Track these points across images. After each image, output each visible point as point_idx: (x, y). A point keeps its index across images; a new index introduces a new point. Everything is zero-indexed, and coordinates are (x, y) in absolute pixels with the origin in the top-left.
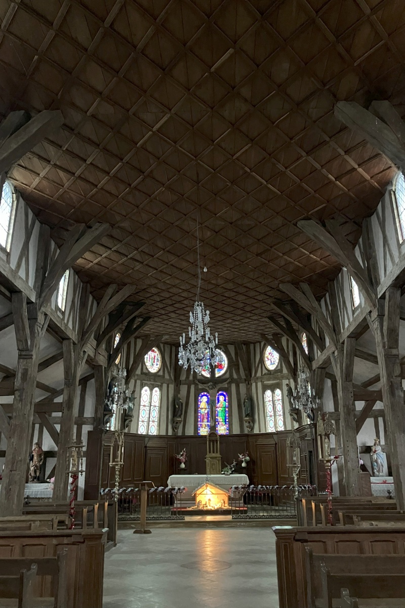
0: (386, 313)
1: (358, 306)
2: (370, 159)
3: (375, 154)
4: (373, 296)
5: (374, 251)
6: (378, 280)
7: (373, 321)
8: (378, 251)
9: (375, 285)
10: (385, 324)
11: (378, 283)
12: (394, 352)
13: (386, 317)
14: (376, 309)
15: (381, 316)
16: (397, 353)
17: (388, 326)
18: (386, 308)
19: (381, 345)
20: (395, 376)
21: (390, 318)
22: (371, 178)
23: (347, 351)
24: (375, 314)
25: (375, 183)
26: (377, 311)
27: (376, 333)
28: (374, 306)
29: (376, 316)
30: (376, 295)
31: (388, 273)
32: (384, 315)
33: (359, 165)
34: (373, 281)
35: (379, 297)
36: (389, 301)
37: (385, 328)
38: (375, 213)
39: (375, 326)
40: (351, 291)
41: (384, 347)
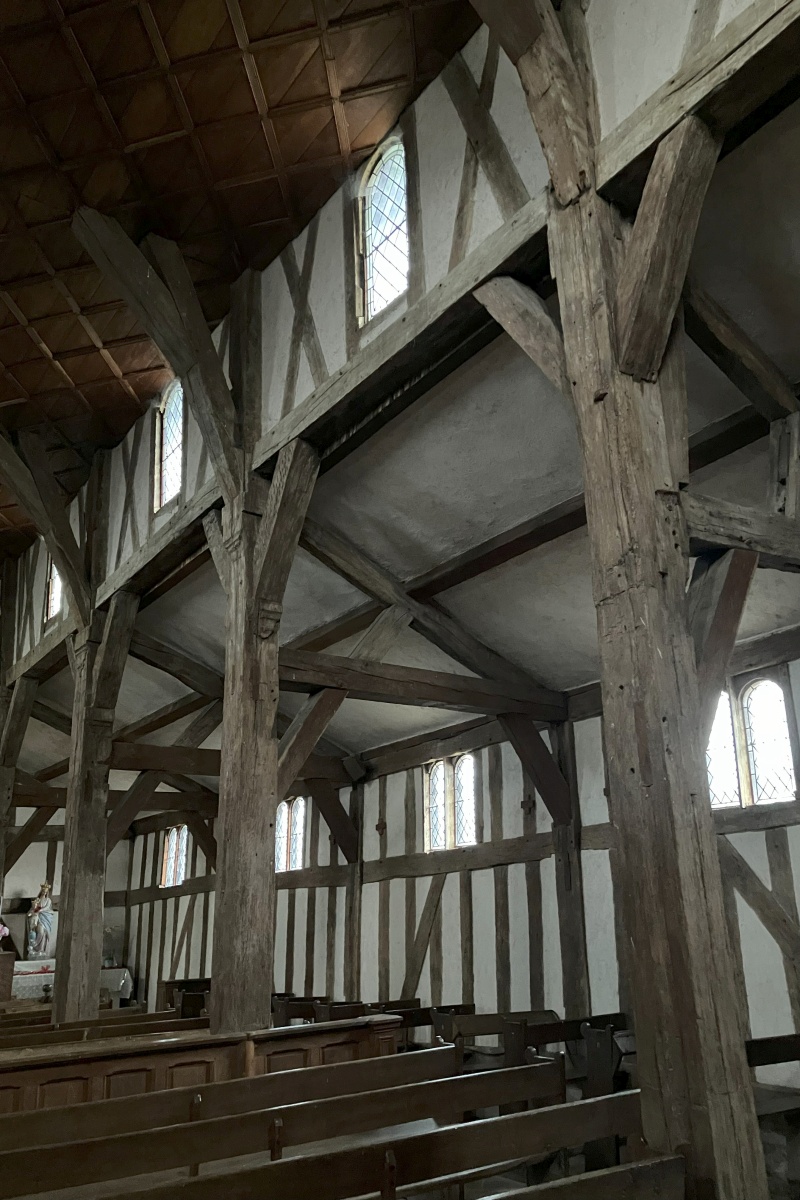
0: (105, 638)
1: (55, 618)
2: (129, 339)
3: (137, 333)
4: (87, 603)
5: (106, 516)
6: (102, 573)
7: (76, 651)
8: (113, 517)
9: (94, 582)
10: (99, 659)
11: (100, 578)
12: (107, 715)
13: (102, 647)
14: (88, 627)
15: (93, 643)
16: (111, 717)
17: (103, 663)
18: (106, 631)
19: (83, 699)
20: (99, 763)
21: (109, 650)
22: (124, 374)
23: (15, 704)
24: (83, 638)
25: (131, 388)
26: (87, 632)
27: (78, 675)
28: (86, 621)
29: (84, 642)
30: (93, 602)
31: (123, 562)
32: (100, 643)
33: (105, 344)
34: (93, 573)
35: (97, 605)
36: (114, 618)
37: (97, 667)
38: (120, 446)
39: (79, 660)
40: (48, 586)
41: (88, 703)
